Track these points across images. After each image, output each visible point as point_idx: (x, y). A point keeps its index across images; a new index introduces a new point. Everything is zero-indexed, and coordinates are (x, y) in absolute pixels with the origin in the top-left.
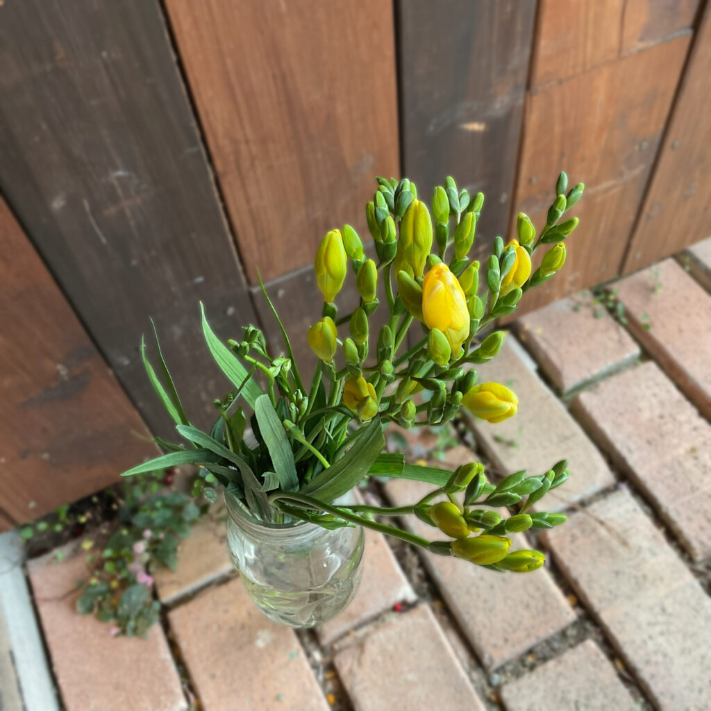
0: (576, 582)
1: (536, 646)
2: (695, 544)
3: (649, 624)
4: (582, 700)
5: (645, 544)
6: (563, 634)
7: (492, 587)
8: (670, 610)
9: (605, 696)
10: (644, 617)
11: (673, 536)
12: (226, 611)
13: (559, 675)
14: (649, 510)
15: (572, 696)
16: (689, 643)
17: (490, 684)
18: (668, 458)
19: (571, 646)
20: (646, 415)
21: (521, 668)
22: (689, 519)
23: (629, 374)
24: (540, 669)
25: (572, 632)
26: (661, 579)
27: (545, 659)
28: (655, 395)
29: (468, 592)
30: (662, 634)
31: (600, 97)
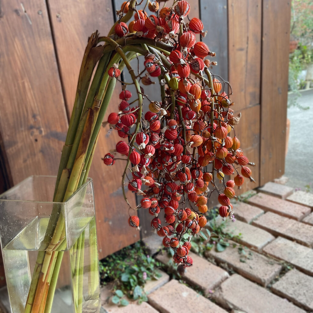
2: (307, 242)
4: (298, 282)
9: (304, 279)
10: (304, 260)
11: (299, 243)
12: (168, 291)
13: (287, 279)
15: (295, 282)
18: (287, 228)
22: (302, 238)
26: (303, 252)
28: (275, 218)
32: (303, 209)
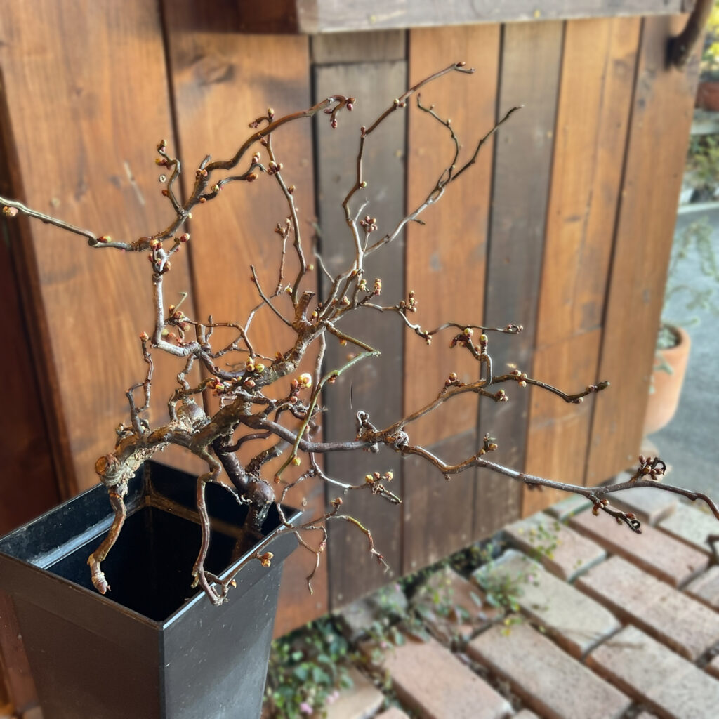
2: (688, 648)
3: (681, 696)
5: (657, 653)
6: (625, 717)
7: (567, 691)
8: (689, 685)
16: (709, 702)
18: (650, 604)
20: (625, 584)
22: (679, 635)
23: (605, 565)
26: (675, 670)
28: (626, 573)
29: (552, 696)
30: (691, 699)
31: (565, 359)
32: (691, 557)
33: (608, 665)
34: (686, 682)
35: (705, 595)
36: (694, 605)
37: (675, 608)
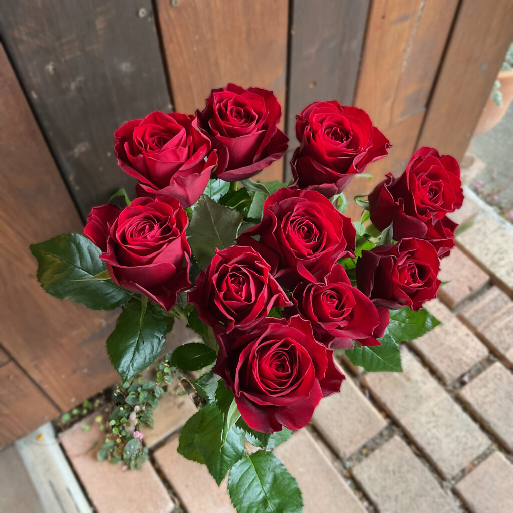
0: (385, 405)
1: (368, 443)
2: (446, 375)
3: (428, 423)
4: (396, 469)
5: (419, 378)
6: (381, 435)
7: (339, 413)
8: (437, 413)
9: (409, 465)
10: (424, 419)
11: (433, 372)
13: (382, 457)
14: (419, 359)
15: (391, 468)
16: (449, 431)
17: (345, 468)
19: (387, 441)
21: (360, 456)
22: (441, 362)
24: (371, 456)
25: (385, 433)
26: (430, 397)
27: (373, 450)
30: (434, 427)
32: (474, 276)
33: (377, 391)
34: (436, 410)
35: (474, 321)
36: (464, 330)
37: (447, 333)
